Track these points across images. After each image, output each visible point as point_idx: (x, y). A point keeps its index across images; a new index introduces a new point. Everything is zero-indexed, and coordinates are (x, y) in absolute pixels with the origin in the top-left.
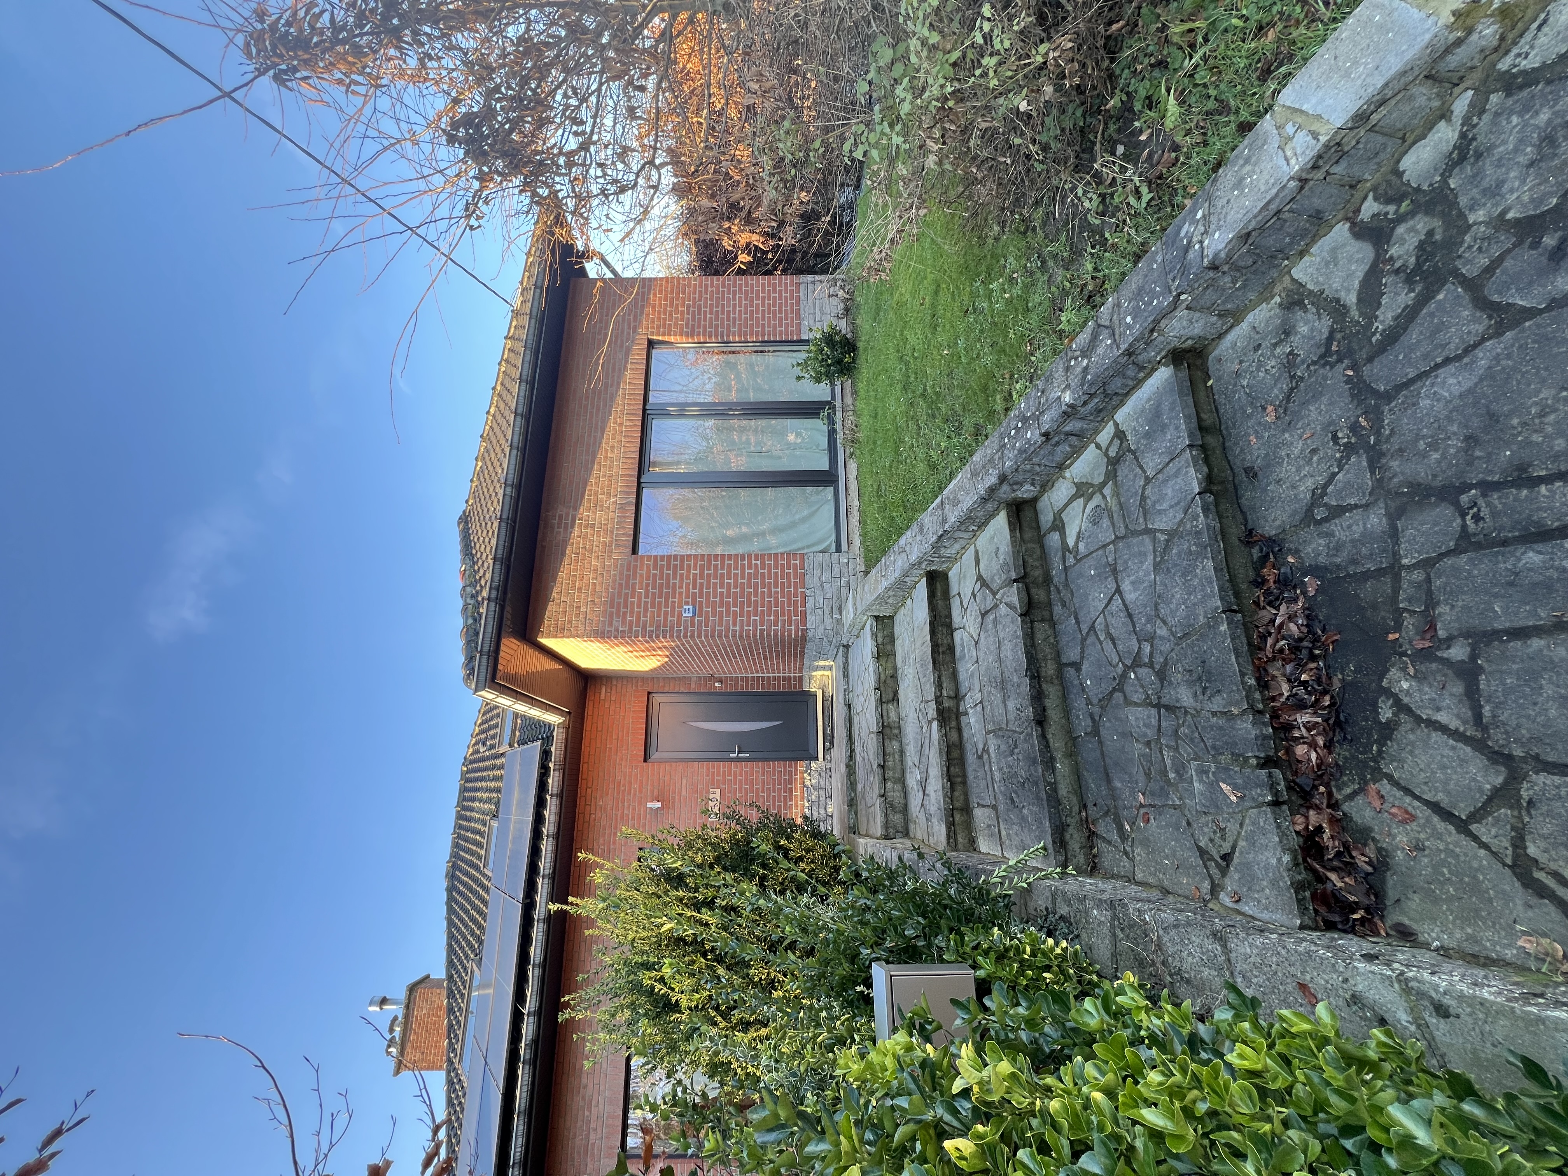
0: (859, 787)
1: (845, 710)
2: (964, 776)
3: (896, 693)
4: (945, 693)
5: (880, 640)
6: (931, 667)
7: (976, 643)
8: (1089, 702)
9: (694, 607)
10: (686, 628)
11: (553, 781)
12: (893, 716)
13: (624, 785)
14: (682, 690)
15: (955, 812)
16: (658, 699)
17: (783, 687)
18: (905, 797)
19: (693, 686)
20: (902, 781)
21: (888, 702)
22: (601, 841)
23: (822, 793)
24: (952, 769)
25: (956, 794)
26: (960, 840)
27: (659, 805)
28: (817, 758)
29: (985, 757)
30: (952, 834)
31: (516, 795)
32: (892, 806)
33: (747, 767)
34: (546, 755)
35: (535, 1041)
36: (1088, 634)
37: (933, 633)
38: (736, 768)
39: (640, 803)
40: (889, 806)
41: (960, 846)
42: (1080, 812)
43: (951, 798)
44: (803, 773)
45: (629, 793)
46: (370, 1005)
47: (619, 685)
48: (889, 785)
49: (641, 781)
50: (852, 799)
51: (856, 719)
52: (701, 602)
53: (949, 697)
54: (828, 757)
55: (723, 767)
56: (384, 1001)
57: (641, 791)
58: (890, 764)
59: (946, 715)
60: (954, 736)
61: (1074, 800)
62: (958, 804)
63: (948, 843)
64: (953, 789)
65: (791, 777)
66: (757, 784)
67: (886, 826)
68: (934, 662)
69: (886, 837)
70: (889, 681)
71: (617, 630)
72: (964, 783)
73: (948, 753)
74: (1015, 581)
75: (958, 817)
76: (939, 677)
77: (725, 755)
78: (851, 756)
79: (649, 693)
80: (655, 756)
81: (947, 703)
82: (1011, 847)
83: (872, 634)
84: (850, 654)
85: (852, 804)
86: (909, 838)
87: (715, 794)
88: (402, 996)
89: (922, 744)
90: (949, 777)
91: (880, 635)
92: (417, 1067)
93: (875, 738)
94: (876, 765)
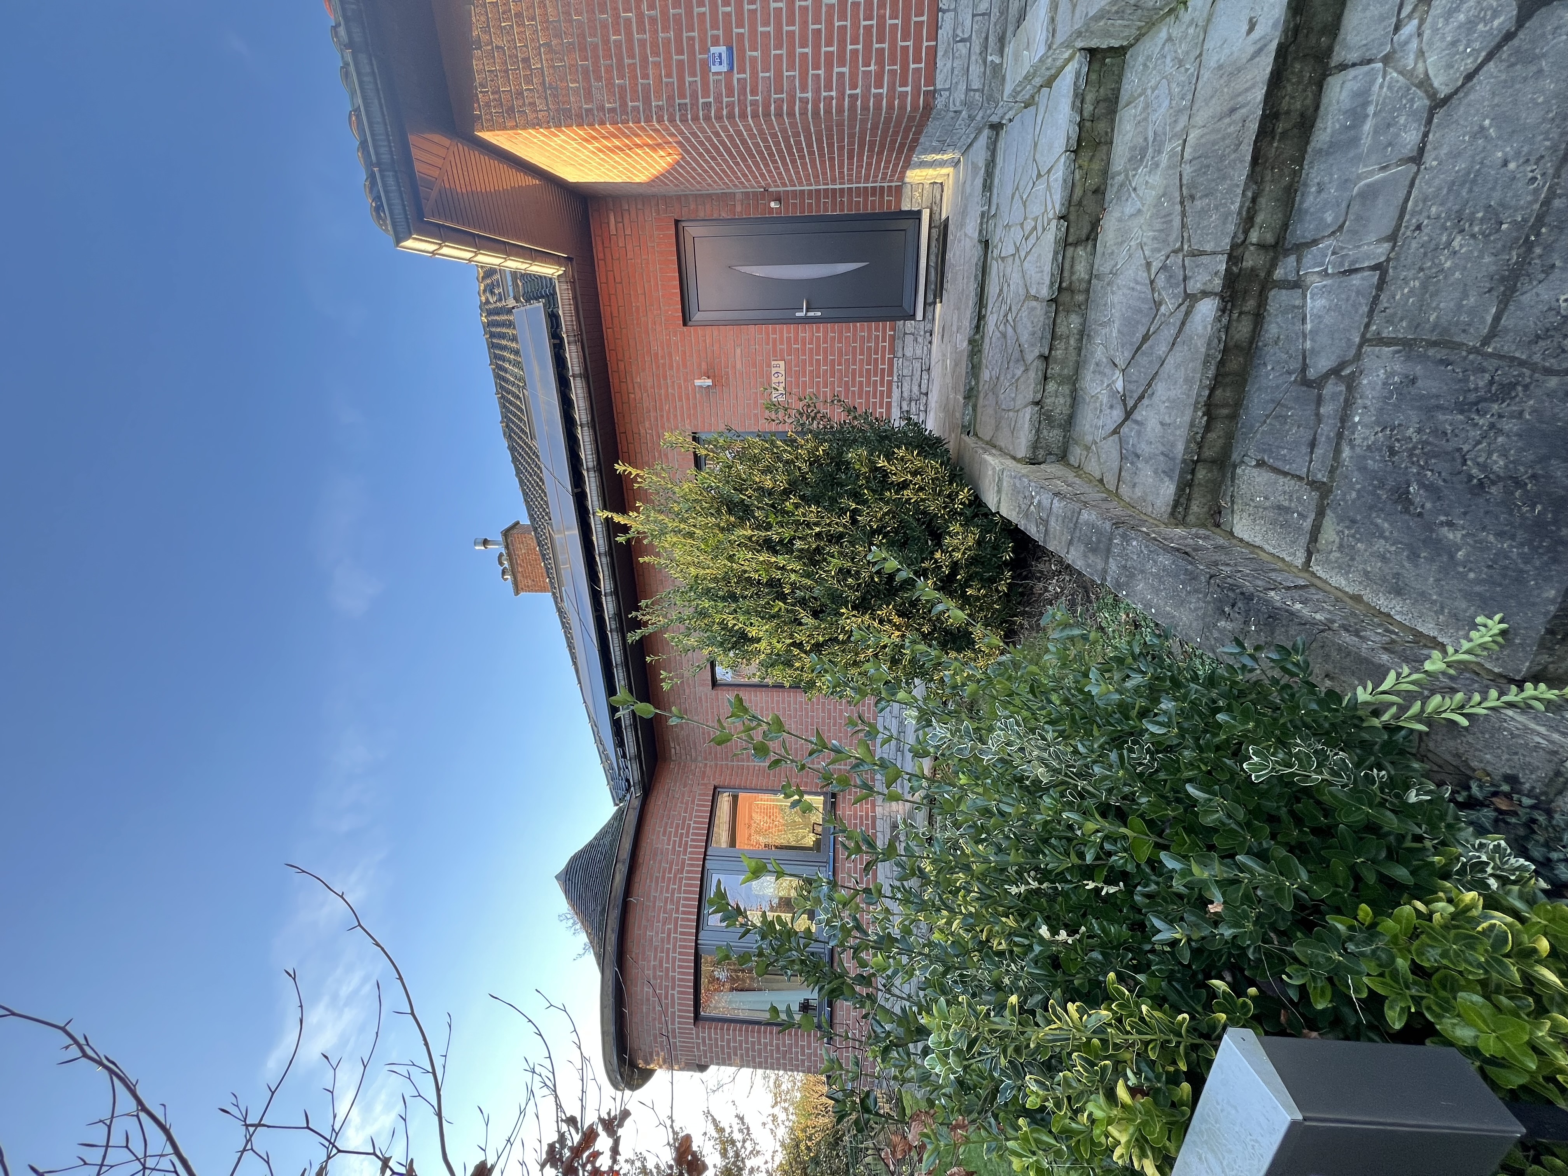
0: (986, 375)
1: (976, 252)
2: (1238, 405)
3: (1095, 224)
4: (1254, 237)
5: (1088, 108)
6: (1241, 173)
9: (730, 49)
10: (718, 99)
11: (572, 357)
12: (1081, 270)
13: (663, 357)
14: (724, 215)
15: (1200, 466)
16: (692, 230)
17: (872, 205)
18: (1073, 406)
19: (738, 208)
20: (1073, 381)
21: (1076, 244)
22: (647, 424)
24: (1218, 392)
25: (1212, 436)
26: (1195, 508)
27: (709, 382)
28: (913, 317)
29: (1333, 388)
30: (1183, 500)
32: (1049, 418)
33: (819, 331)
34: (553, 319)
37: (1276, 80)
38: (805, 332)
39: (686, 380)
40: (1044, 417)
41: (1191, 518)
43: (1200, 446)
44: (893, 337)
45: (671, 367)
46: (475, 544)
47: (633, 212)
48: (1051, 386)
49: (684, 352)
50: (971, 389)
51: (995, 268)
52: (740, 36)
53: (1261, 246)
54: (929, 315)
55: (787, 332)
56: (485, 542)
57: (685, 366)
58: (1058, 353)
59: (1240, 286)
60: (1243, 329)
62: (1208, 453)
63: (1173, 514)
64: (1208, 428)
65: (877, 344)
66: (833, 354)
67: (1035, 446)
69: (1033, 462)
70: (1090, 199)
71: (602, 108)
72: (1233, 417)
73: (1221, 363)
75: (1202, 474)
76: (1254, 200)
77: (787, 314)
78: (978, 327)
79: (677, 222)
80: (697, 317)
81: (1251, 260)
82: (1344, 569)
83: (1076, 95)
84: (1001, 144)
85: (971, 395)
86: (1068, 465)
87: (779, 367)
88: (500, 538)
89: (1146, 338)
90: (1210, 408)
91: (1090, 97)
92: (530, 589)
93: (1040, 309)
94: (1032, 354)
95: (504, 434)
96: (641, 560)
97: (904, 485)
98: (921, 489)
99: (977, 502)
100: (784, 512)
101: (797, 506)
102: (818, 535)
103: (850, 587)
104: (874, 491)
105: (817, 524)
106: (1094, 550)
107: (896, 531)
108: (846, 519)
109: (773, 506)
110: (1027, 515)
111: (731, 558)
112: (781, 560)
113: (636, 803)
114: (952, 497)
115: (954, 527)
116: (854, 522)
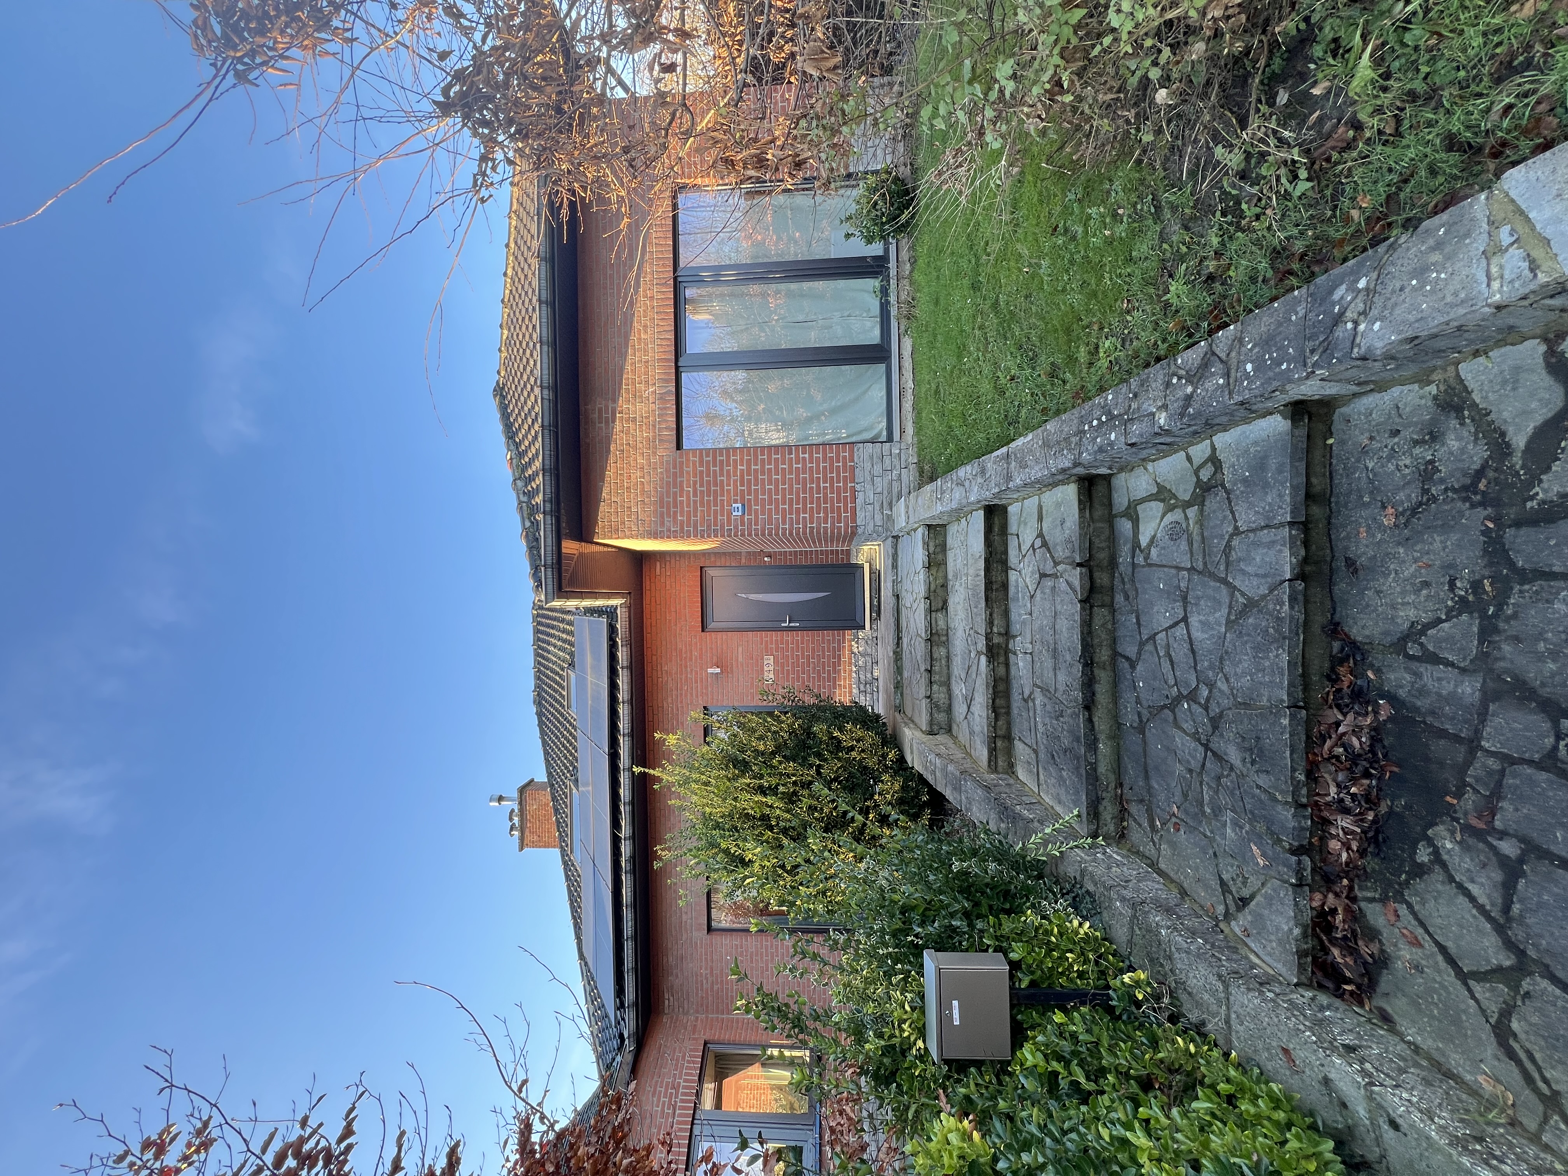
0: (906, 674)
1: (893, 601)
2: (1008, 707)
3: (945, 602)
4: (995, 630)
5: (932, 549)
6: (982, 605)
7: (1032, 597)
8: (1138, 701)
9: (743, 505)
10: (736, 527)
11: (622, 655)
12: (942, 624)
13: (686, 653)
14: (733, 565)
15: (997, 739)
16: (710, 572)
17: (831, 561)
18: (950, 698)
19: (743, 561)
20: (947, 684)
21: (936, 611)
22: (670, 700)
23: (869, 659)
24: (997, 701)
25: (1000, 723)
26: (1000, 763)
27: (718, 670)
28: (863, 627)
29: (1031, 704)
30: (993, 759)
31: (589, 659)
32: (937, 706)
33: (798, 636)
34: (612, 630)
35: (633, 857)
36: (1147, 640)
37: (987, 569)
38: (788, 637)
39: (701, 668)
40: (934, 706)
41: (1000, 769)
42: (1116, 788)
43: (995, 728)
44: (850, 641)
45: (691, 660)
46: (491, 800)
47: (673, 561)
48: (935, 687)
49: (701, 649)
50: (898, 682)
51: (904, 612)
52: (749, 500)
53: (999, 634)
54: (874, 626)
56: (500, 799)
57: (701, 658)
58: (936, 668)
59: (995, 651)
60: (1001, 671)
61: (1112, 777)
62: (1000, 733)
63: (989, 766)
64: (996, 719)
65: (839, 645)
66: (808, 651)
67: (931, 723)
68: (987, 600)
69: (931, 733)
70: (939, 590)
71: (669, 530)
72: (1008, 713)
73: (995, 687)
74: (1079, 565)
75: (999, 743)
76: (991, 615)
77: (775, 624)
78: (898, 644)
79: (702, 568)
80: (712, 626)
81: (996, 640)
82: (1047, 793)
83: (924, 543)
84: (900, 546)
85: (898, 686)
86: (952, 735)
87: (769, 660)
88: (516, 795)
89: (969, 668)
90: (994, 709)
91: (931, 544)
92: (534, 845)
93: (923, 643)
94: (923, 669)
97: (852, 748)
98: (863, 751)
99: (901, 760)
100: (772, 767)
101: (780, 763)
102: (795, 783)
103: (815, 819)
104: (832, 753)
105: (794, 775)
106: (955, 789)
107: (847, 780)
108: (813, 772)
109: (764, 762)
110: (926, 768)
111: (735, 799)
112: (769, 800)
113: (629, 1058)
114: (884, 756)
115: (885, 777)
116: (819, 773)
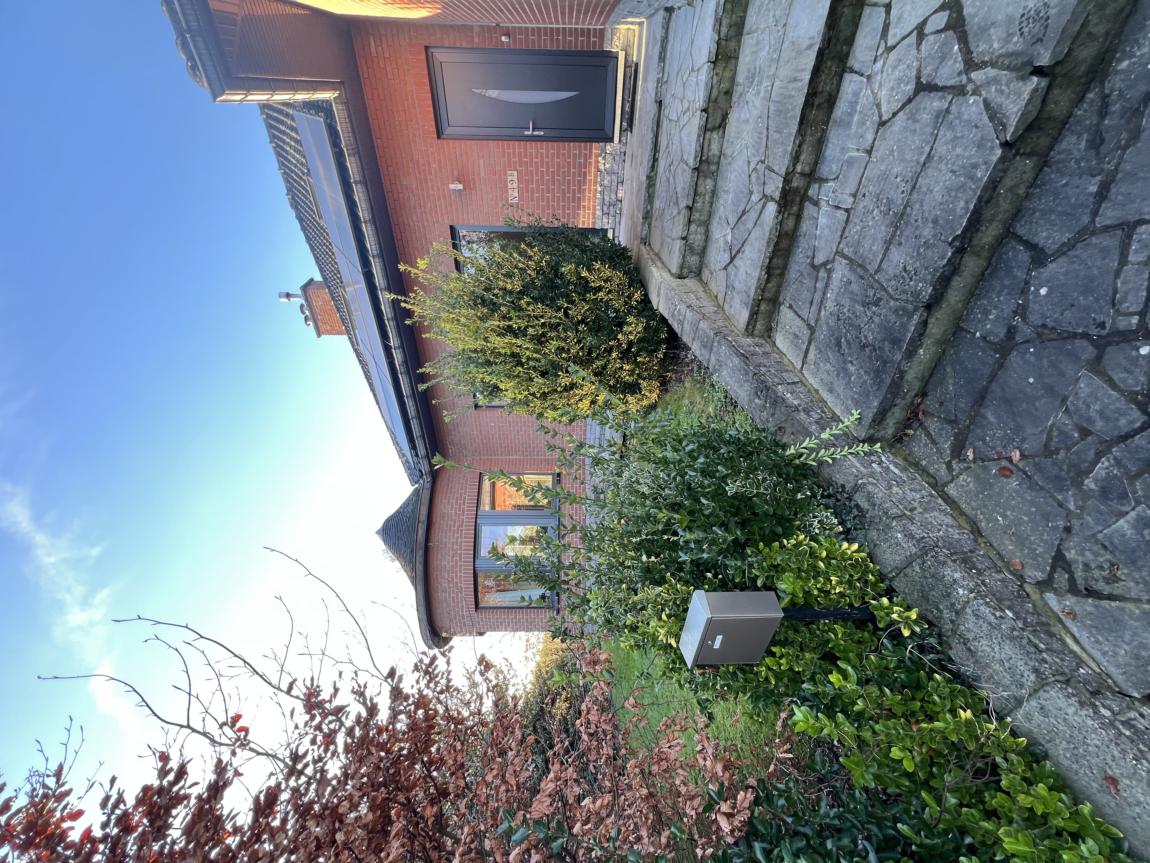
0: (657, 204)
1: (653, 108)
3: (725, 117)
4: (799, 168)
5: (724, 30)
6: (794, 128)
7: (882, 124)
8: (1022, 311)
11: (352, 165)
12: (715, 148)
13: (424, 165)
14: (465, 45)
15: (762, 303)
16: (440, 55)
17: (580, 44)
18: (706, 241)
19: (476, 40)
20: (706, 224)
21: (712, 130)
22: (415, 218)
23: (614, 178)
24: (775, 260)
25: (770, 285)
26: (759, 326)
27: (460, 187)
28: (611, 140)
29: (822, 274)
30: (752, 322)
32: (692, 249)
33: (544, 148)
34: (333, 133)
36: (1106, 229)
37: (816, 71)
38: (532, 148)
39: (442, 184)
40: (688, 247)
41: (756, 332)
42: (916, 395)
43: (763, 291)
44: (597, 156)
45: (430, 174)
46: (280, 297)
47: (390, 37)
48: (693, 227)
49: (439, 161)
50: (647, 212)
51: (666, 126)
53: (802, 174)
54: (623, 139)
55: (517, 147)
56: (288, 296)
57: (441, 172)
58: (698, 205)
59: (789, 198)
60: (790, 223)
61: (917, 386)
62: (767, 295)
63: (746, 329)
64: (768, 281)
65: (585, 160)
66: (553, 167)
67: (682, 267)
68: (801, 123)
69: (681, 277)
70: (722, 99)
72: (782, 275)
73: (777, 244)
75: (763, 307)
76: (800, 146)
77: (518, 132)
78: (653, 167)
79: (427, 48)
80: (448, 131)
81: (797, 182)
82: (815, 375)
83: (716, 20)
84: (672, 24)
85: (647, 216)
86: (701, 280)
87: (513, 176)
88: (300, 292)
89: (744, 213)
90: (769, 270)
91: (725, 22)
92: (329, 332)
93: (688, 172)
94: (683, 204)
95: (292, 205)
96: (424, 336)
97: (599, 289)
98: (610, 292)
99: (646, 301)
100: (521, 309)
101: (528, 304)
102: (543, 324)
103: (564, 359)
104: (579, 294)
105: (542, 317)
106: (705, 346)
107: (594, 322)
108: (561, 314)
109: (512, 302)
110: (673, 316)
111: (486, 339)
112: (519, 342)
113: (428, 486)
114: (630, 297)
115: (630, 319)
116: (566, 315)
